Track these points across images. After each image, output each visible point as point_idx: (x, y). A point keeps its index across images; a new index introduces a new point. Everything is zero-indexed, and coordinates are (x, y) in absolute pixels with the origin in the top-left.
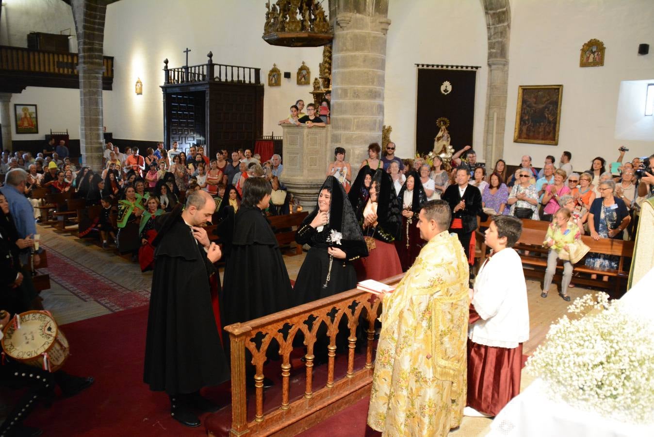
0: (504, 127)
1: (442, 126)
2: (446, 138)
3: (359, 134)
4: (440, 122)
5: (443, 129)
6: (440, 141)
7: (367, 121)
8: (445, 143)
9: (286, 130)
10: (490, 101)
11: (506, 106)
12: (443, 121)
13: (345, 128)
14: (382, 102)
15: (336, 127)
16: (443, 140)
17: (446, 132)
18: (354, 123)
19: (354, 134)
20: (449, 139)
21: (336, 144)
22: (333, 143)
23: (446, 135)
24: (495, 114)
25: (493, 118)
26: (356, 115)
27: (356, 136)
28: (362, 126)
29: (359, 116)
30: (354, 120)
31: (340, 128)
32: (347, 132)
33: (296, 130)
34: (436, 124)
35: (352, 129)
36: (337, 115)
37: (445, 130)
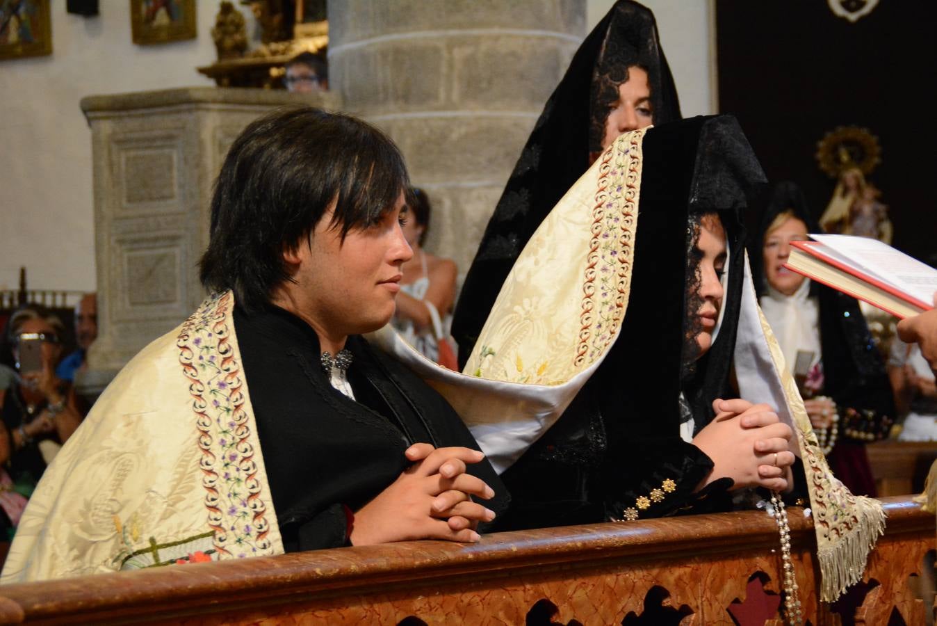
1: (847, 167)
3: (479, 118)
4: (834, 150)
5: (851, 182)
9: (107, 126)
12: (848, 143)
13: (407, 96)
17: (869, 193)
18: (451, 66)
19: (455, 118)
26: (460, 26)
27: (463, 130)
28: (490, 82)
29: (475, 32)
30: (450, 52)
31: (381, 96)
32: (418, 115)
33: (163, 123)
34: (818, 162)
35: (442, 95)
36: (363, 38)
37: (863, 182)
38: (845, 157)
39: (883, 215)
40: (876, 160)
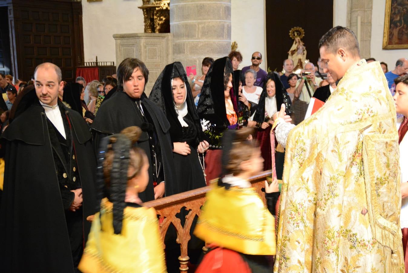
0: (370, 33)
1: (296, 37)
2: (301, 51)
3: (205, 41)
4: (294, 33)
5: (297, 41)
6: (294, 55)
7: (213, 26)
8: (300, 56)
9: (119, 41)
10: (352, 3)
11: (372, 8)
12: (297, 31)
13: (188, 36)
14: (229, 3)
15: (177, 36)
16: (298, 54)
17: (302, 43)
18: (199, 29)
19: (199, 41)
20: (305, 52)
21: (179, 55)
22: (176, 55)
23: (301, 47)
24: (359, 18)
25: (357, 22)
26: (201, 19)
27: (201, 44)
28: (208, 32)
29: (205, 21)
30: (198, 26)
31: (182, 35)
32: (191, 40)
33: (132, 41)
34: (289, 35)
35: (197, 36)
36: (178, 21)
37: (300, 41)
38: (296, 35)
39: (305, 49)
40: (303, 35)
